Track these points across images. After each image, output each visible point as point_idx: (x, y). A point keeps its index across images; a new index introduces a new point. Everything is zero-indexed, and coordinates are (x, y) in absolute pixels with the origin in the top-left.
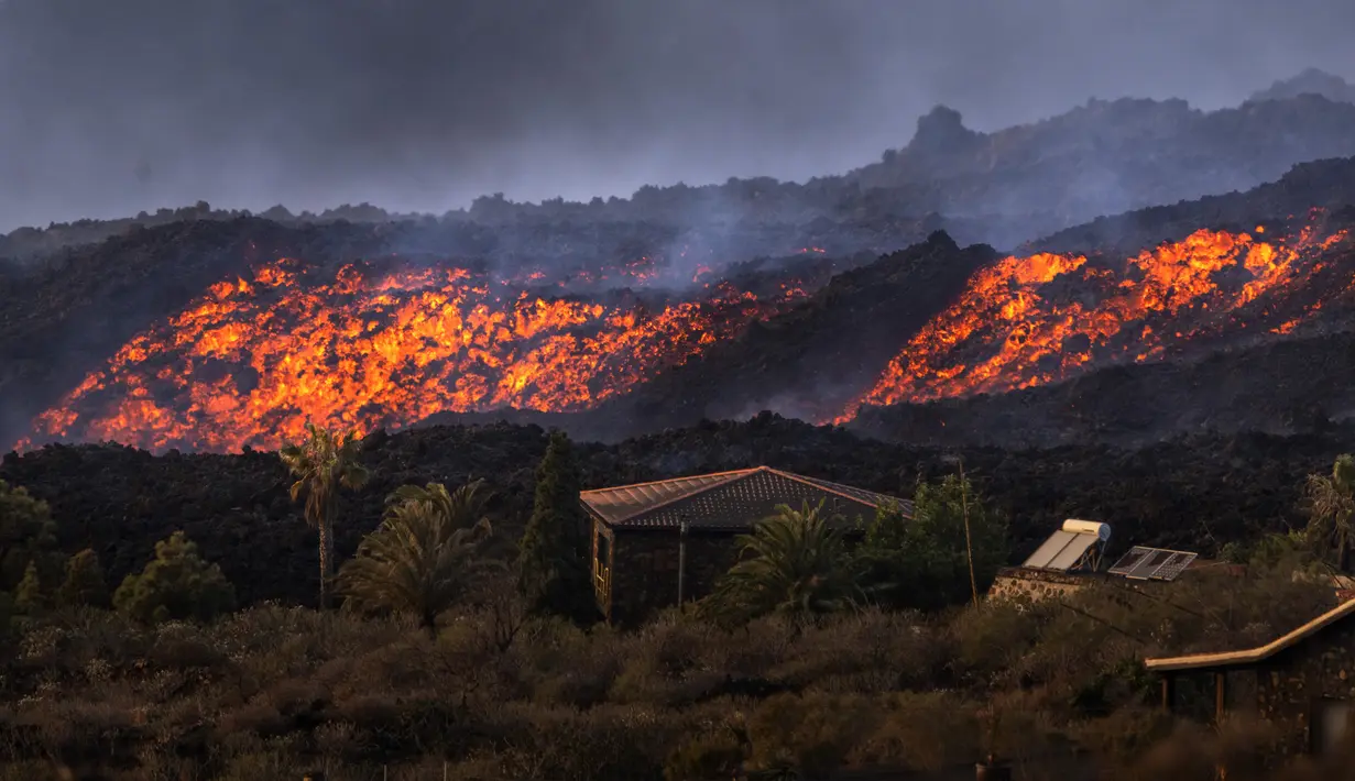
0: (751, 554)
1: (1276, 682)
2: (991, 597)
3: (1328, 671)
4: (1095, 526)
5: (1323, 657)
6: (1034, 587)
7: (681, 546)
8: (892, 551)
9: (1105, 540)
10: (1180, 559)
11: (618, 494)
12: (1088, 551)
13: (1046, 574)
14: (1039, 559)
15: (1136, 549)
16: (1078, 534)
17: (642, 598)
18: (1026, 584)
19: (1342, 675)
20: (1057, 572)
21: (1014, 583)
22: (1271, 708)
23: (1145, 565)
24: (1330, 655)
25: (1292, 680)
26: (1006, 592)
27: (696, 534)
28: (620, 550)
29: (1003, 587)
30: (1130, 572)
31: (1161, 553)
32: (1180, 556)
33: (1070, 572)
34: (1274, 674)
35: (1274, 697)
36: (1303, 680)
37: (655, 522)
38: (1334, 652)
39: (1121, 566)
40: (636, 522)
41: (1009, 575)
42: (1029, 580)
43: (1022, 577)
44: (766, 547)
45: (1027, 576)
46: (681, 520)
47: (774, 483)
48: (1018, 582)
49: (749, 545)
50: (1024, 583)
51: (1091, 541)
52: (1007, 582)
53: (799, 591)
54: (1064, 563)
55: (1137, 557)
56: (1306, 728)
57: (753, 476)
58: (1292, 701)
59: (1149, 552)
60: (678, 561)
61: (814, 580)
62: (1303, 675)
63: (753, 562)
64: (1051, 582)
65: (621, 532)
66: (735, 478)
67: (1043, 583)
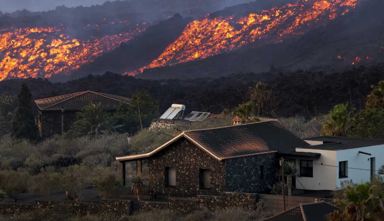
0: (81, 118)
1: (154, 163)
2: (150, 128)
3: (170, 159)
4: (181, 106)
5: (168, 155)
6: (162, 125)
7: (62, 116)
8: (123, 115)
9: (184, 110)
10: (205, 115)
11: (46, 101)
12: (179, 113)
13: (166, 121)
14: (164, 117)
15: (193, 112)
16: (176, 108)
17: (51, 132)
18: (160, 124)
19: (174, 160)
20: (169, 120)
21: (157, 124)
22: (153, 171)
23: (195, 117)
24: (170, 154)
25: (159, 162)
26: (155, 126)
27: (66, 112)
28: (44, 118)
29: (153, 125)
30: (190, 119)
31: (200, 113)
32: (205, 114)
33: (174, 119)
34: (154, 160)
35: (154, 167)
36: (162, 162)
37: (54, 109)
38: (171, 153)
39: (188, 117)
40: (48, 109)
41: (155, 121)
42: (161, 123)
43: (159, 122)
44: (85, 115)
45: (161, 122)
46: (62, 108)
47: (91, 95)
48: (158, 123)
49: (80, 115)
50: (160, 123)
51: (180, 110)
52: (155, 123)
53: (94, 128)
54: (171, 117)
55: (193, 114)
56: (164, 177)
57: (85, 94)
58: (159, 168)
59: (196, 113)
60: (61, 120)
61: (99, 125)
62: (162, 160)
63: (81, 120)
64: (167, 123)
65: (44, 112)
66: (80, 94)
67: (165, 123)
